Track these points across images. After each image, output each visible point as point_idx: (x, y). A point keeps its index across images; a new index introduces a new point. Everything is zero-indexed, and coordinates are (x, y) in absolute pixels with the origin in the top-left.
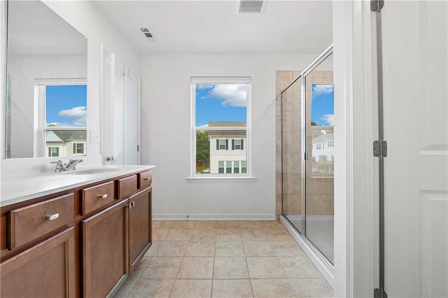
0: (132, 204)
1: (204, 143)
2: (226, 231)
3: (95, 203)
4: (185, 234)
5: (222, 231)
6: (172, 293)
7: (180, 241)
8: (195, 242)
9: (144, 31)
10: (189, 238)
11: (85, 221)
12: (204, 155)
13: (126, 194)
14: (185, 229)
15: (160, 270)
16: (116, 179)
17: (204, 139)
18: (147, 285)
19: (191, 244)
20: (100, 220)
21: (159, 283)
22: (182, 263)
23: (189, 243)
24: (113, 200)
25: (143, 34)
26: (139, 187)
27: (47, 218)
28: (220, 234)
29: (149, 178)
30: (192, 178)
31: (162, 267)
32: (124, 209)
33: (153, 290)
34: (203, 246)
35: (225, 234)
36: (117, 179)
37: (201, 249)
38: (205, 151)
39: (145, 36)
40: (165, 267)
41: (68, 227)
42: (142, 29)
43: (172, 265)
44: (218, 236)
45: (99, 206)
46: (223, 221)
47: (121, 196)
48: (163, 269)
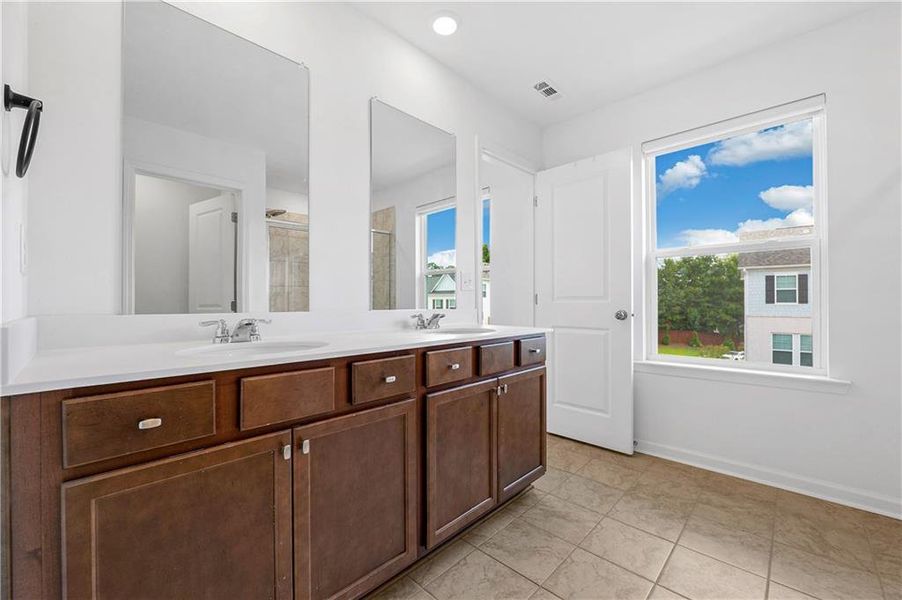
0: (503, 389)
1: (729, 286)
2: (728, 502)
3: (443, 373)
4: (621, 477)
5: (715, 498)
6: (564, 566)
7: (606, 486)
8: (639, 498)
9: (539, 89)
10: (626, 486)
11: (430, 396)
12: (728, 318)
13: (492, 370)
14: (625, 467)
15: (555, 519)
16: (476, 345)
17: (729, 277)
18: (527, 534)
19: (629, 498)
20: (449, 400)
21: (546, 540)
22: (599, 526)
23: (625, 495)
24: (471, 376)
25: (540, 95)
26: (518, 362)
27: (384, 379)
28: (708, 503)
29: (538, 351)
30: (644, 361)
31: (558, 517)
32: (491, 393)
33: (533, 545)
34: (654, 511)
35: (723, 507)
36: (478, 344)
37: (647, 517)
38: (733, 306)
39: (543, 96)
40: (564, 517)
41: (409, 398)
42: (536, 87)
43: (577, 521)
44: (701, 505)
45: (448, 379)
46: (727, 477)
47: (483, 373)
48: (562, 521)
